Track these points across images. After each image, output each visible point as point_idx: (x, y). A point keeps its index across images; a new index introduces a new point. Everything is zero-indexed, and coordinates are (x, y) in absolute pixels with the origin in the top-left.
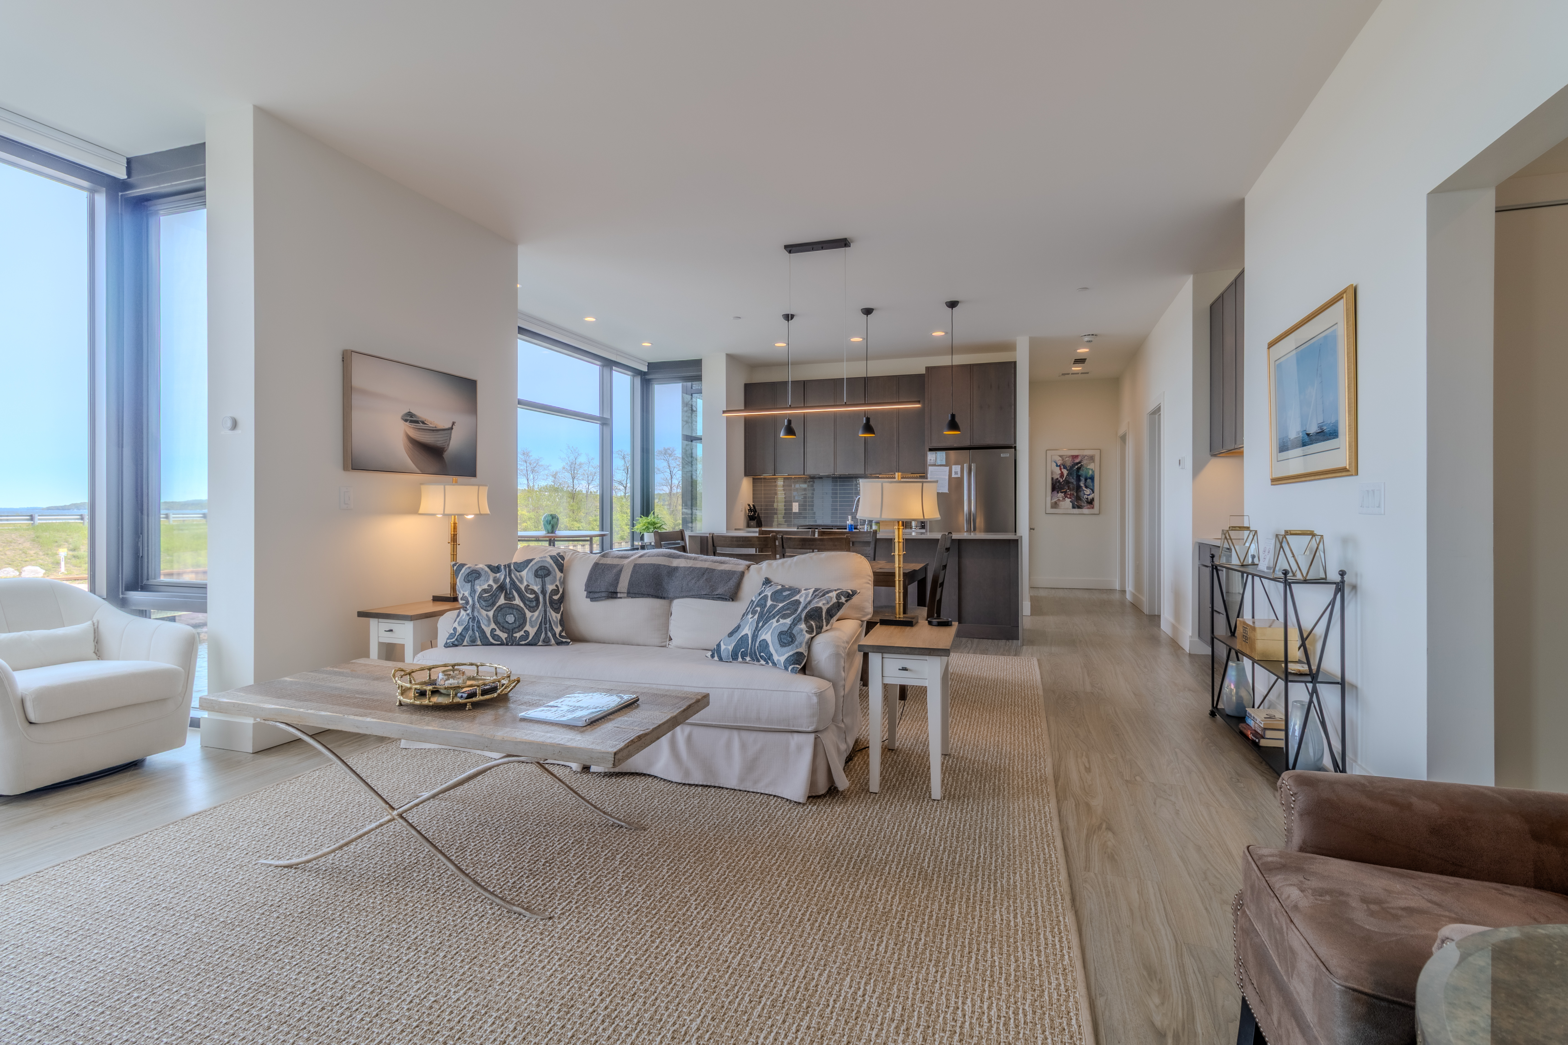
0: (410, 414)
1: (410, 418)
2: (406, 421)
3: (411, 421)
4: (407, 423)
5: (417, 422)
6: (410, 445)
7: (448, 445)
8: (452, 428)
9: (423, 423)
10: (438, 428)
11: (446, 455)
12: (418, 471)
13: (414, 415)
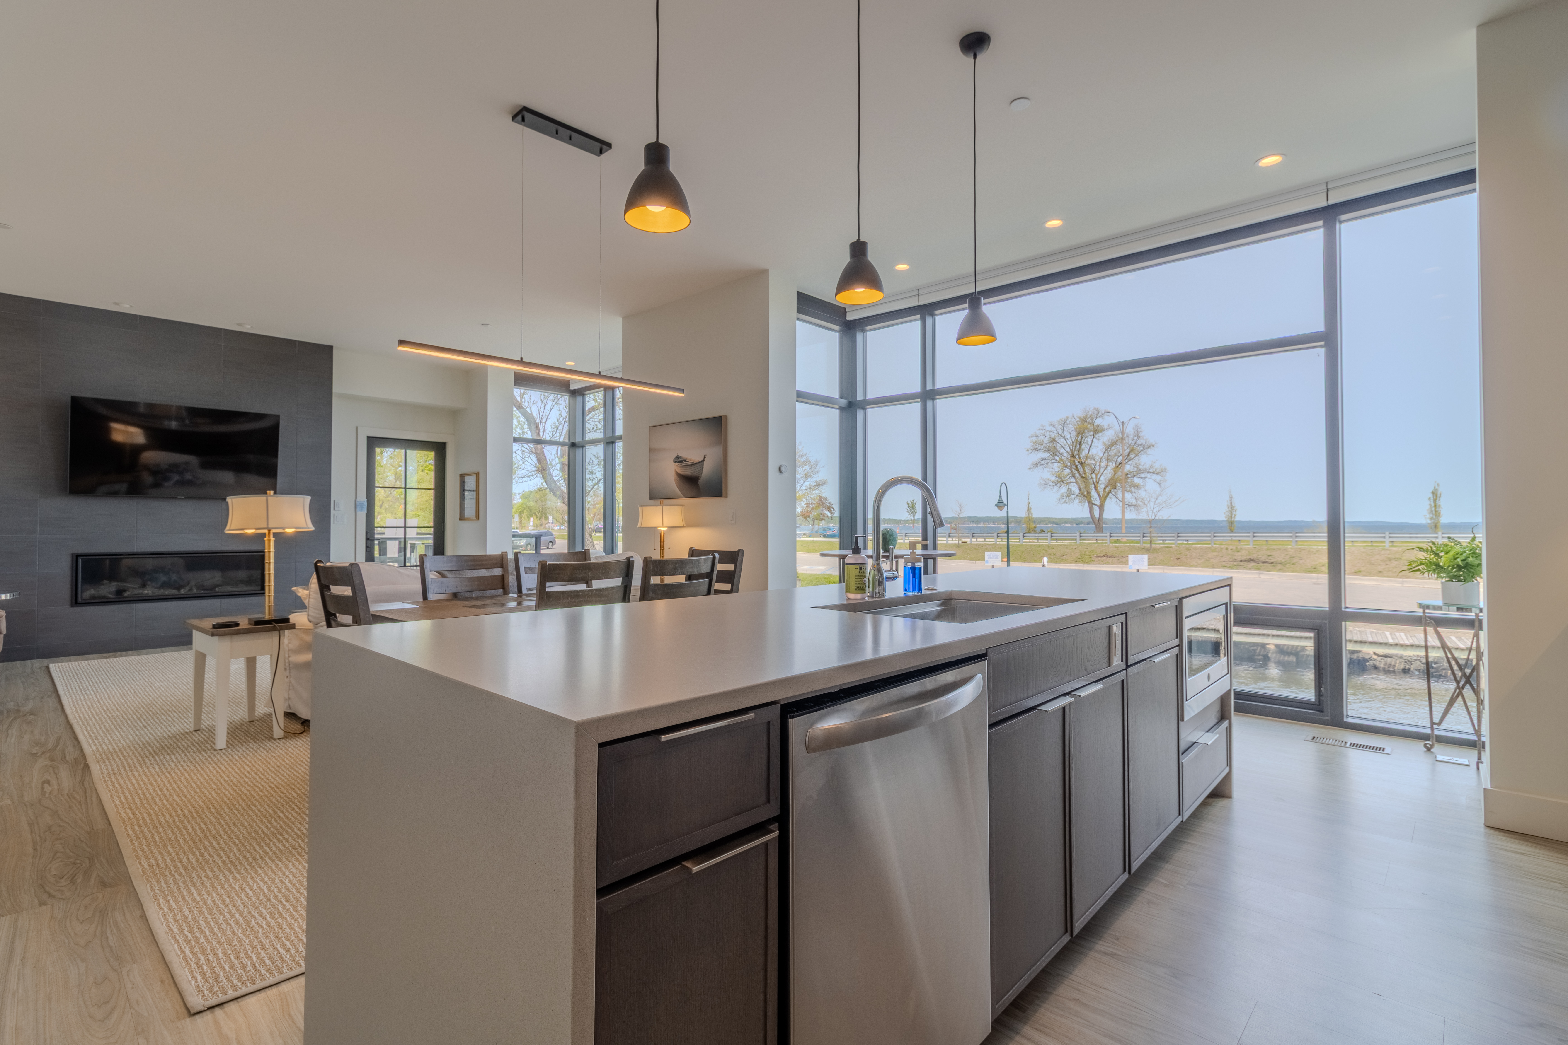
0: (678, 457)
1: (678, 460)
2: (675, 462)
3: (679, 462)
4: (676, 464)
5: (681, 461)
6: (678, 479)
7: (701, 474)
8: (704, 460)
9: (686, 461)
10: (695, 462)
11: (700, 482)
12: (682, 496)
13: (680, 457)
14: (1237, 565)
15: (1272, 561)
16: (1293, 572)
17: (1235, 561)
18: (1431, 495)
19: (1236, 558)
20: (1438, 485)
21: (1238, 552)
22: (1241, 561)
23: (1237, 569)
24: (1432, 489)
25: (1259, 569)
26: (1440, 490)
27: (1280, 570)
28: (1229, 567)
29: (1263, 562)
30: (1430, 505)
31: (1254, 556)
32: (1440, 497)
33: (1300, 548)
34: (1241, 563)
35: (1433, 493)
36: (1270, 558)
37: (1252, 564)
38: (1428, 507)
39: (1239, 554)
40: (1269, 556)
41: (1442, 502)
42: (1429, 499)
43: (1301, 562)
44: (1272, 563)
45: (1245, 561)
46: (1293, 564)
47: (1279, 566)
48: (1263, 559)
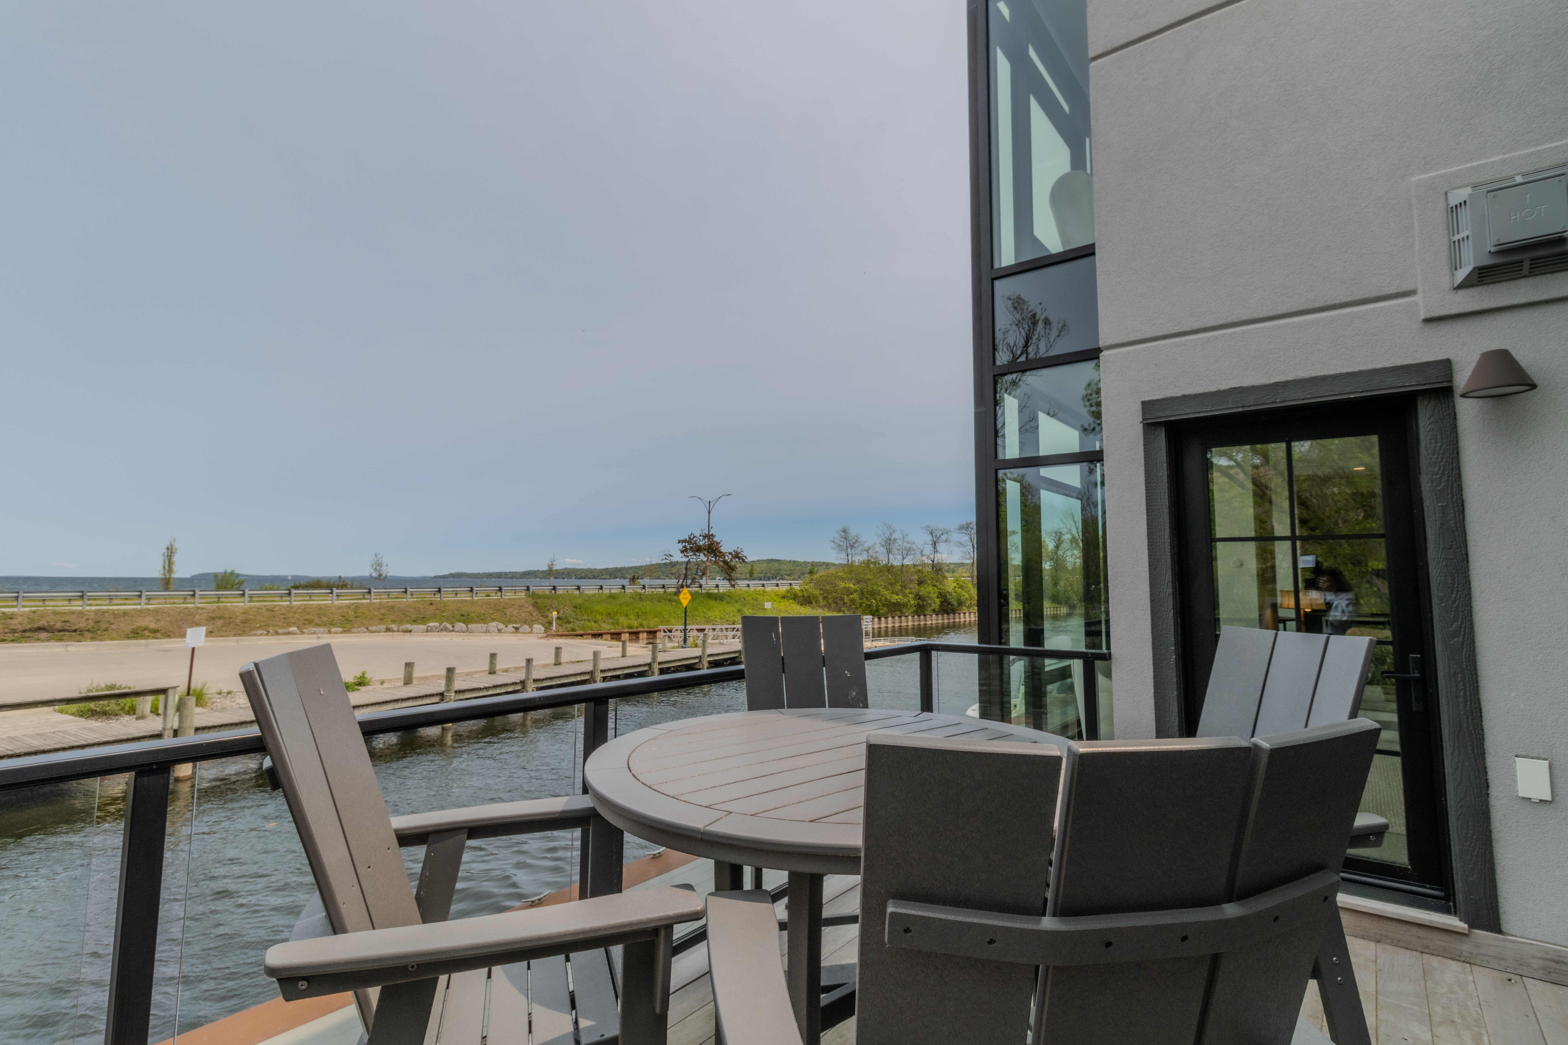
14: (23, 637)
15: (74, 628)
16: (112, 639)
17: (14, 631)
18: (165, 551)
19: (13, 627)
20: (174, 540)
21: (11, 618)
22: (25, 631)
23: (26, 642)
24: (167, 544)
25: (61, 640)
26: (176, 546)
27: (93, 639)
28: (13, 641)
29: (60, 631)
30: (164, 561)
31: (42, 623)
32: (175, 553)
33: (99, 610)
34: (28, 634)
35: (168, 549)
36: (68, 624)
37: (44, 635)
38: (161, 563)
39: (12, 622)
40: (64, 622)
41: (176, 558)
42: (164, 555)
43: (114, 627)
44: (75, 631)
45: (31, 630)
46: (105, 630)
47: (88, 635)
48: (59, 625)
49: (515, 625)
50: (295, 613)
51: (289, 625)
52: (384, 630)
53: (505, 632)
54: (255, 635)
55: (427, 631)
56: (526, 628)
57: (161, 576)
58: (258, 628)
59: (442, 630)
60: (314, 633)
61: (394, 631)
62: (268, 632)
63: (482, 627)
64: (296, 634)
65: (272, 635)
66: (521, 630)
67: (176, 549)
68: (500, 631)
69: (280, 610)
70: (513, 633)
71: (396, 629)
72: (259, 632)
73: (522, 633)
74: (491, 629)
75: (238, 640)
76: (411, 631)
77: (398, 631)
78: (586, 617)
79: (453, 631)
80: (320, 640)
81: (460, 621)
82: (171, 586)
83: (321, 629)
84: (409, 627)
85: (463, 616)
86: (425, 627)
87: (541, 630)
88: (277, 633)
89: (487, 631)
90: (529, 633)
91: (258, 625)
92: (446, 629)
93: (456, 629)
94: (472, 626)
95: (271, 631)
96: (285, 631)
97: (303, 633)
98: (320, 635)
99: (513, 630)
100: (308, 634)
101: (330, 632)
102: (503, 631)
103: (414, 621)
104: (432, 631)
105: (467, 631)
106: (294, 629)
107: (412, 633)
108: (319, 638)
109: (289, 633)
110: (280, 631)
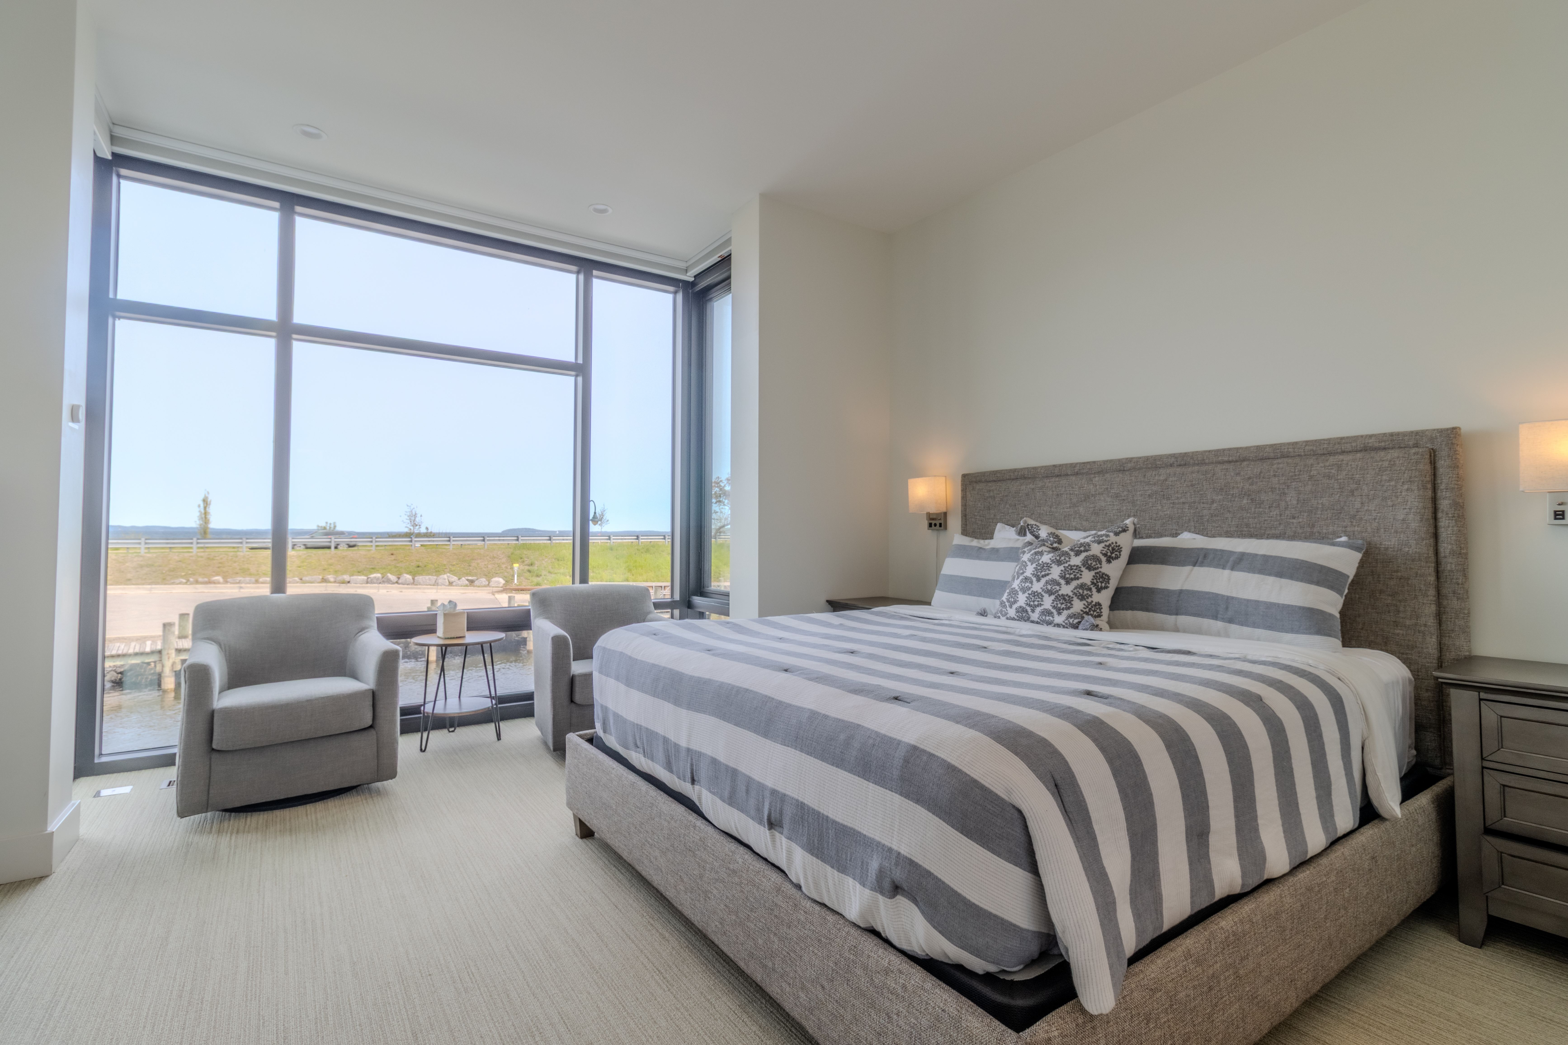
49: (470, 578)
50: (235, 562)
51: (217, 575)
52: (320, 580)
53: (456, 586)
54: (173, 583)
55: (367, 583)
56: (483, 581)
57: (198, 526)
58: (182, 577)
59: (384, 582)
60: (239, 582)
61: (330, 582)
62: (188, 580)
63: (430, 579)
64: (219, 583)
65: (192, 584)
66: (476, 583)
67: (210, 502)
68: (451, 584)
69: (221, 559)
70: (467, 586)
71: (332, 580)
72: (177, 581)
73: (476, 586)
74: (440, 581)
75: (151, 588)
76: (349, 582)
77: (335, 582)
78: (562, 571)
79: (397, 582)
80: (242, 590)
81: (410, 573)
82: (209, 536)
83: (248, 579)
84: (346, 577)
85: (418, 567)
86: (366, 578)
87: (499, 582)
88: (197, 582)
89: (436, 584)
90: (485, 586)
91: (183, 574)
92: (389, 581)
93: (400, 581)
94: (419, 578)
95: (191, 580)
96: (206, 580)
97: (226, 582)
98: (243, 585)
99: (467, 582)
100: (231, 583)
101: (257, 582)
102: (454, 584)
103: (359, 572)
104: (372, 582)
105: (413, 583)
106: (219, 578)
107: (349, 585)
108: (241, 588)
109: (210, 582)
110: (200, 579)
